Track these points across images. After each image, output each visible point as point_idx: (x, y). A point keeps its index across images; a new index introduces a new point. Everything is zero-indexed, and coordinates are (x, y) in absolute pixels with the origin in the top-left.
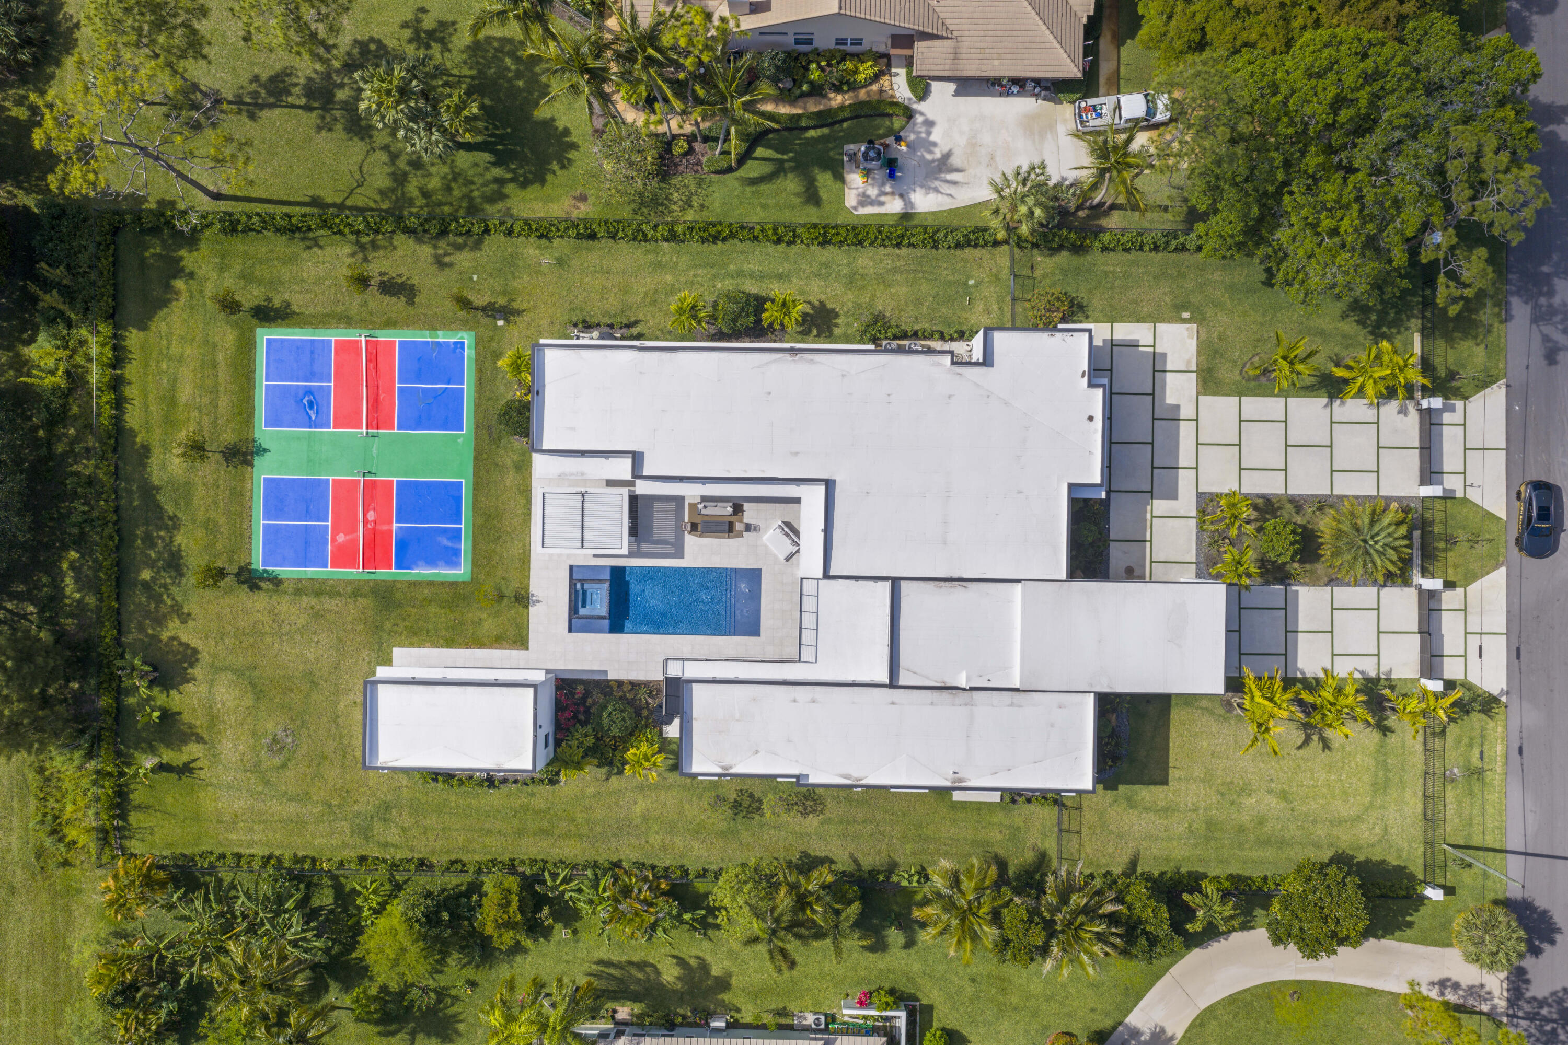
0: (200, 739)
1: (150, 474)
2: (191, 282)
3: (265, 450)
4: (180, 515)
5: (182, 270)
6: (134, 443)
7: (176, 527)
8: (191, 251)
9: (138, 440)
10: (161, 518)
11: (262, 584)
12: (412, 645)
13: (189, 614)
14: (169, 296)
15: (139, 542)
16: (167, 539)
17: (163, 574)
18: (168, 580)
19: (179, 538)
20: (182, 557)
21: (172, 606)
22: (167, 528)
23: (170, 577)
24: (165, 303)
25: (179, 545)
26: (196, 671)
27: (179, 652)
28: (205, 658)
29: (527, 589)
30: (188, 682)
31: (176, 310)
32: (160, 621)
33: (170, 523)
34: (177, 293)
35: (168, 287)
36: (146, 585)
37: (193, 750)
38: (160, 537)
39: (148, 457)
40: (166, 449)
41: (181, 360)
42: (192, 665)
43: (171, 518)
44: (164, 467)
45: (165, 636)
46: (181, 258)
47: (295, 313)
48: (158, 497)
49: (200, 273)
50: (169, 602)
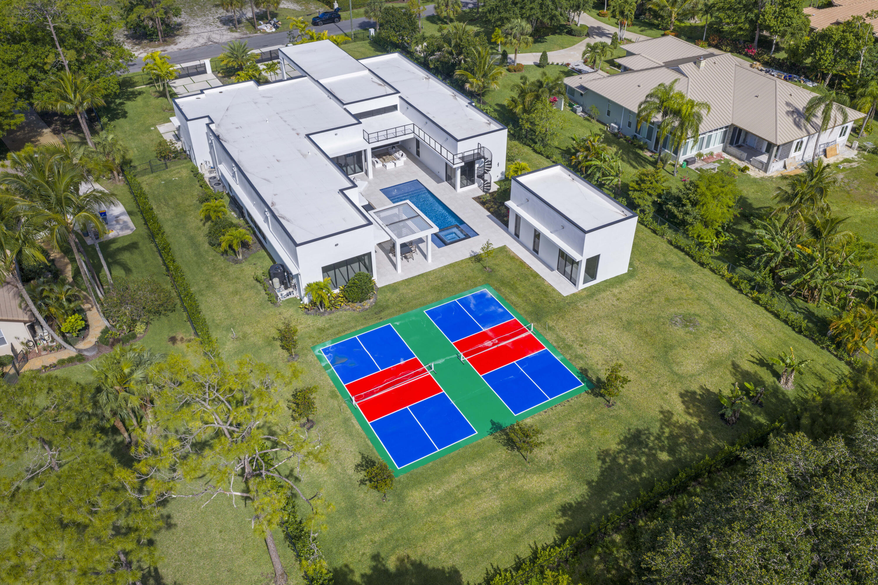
0: (735, 366)
1: (582, 496)
2: (383, 555)
3: (493, 423)
4: (596, 457)
5: (375, 569)
6: (567, 523)
7: (606, 453)
8: (352, 571)
9: (562, 521)
10: (610, 468)
11: (594, 379)
12: (554, 290)
13: (662, 412)
14: (409, 566)
15: (644, 475)
16: (622, 455)
17: (651, 444)
18: (652, 438)
19: (614, 446)
20: (626, 437)
21: (667, 426)
22: (614, 459)
23: (648, 438)
24: (419, 567)
25: (618, 444)
26: (695, 387)
27: (694, 405)
28: (680, 388)
29: (470, 259)
30: (708, 390)
31: (419, 553)
32: (687, 429)
33: (608, 460)
34: (401, 560)
35: (401, 572)
36: (671, 451)
37: (747, 366)
38: (626, 462)
39: (571, 505)
40: (551, 495)
41: (464, 523)
42: (694, 393)
43: (604, 462)
44: (567, 489)
45: (694, 420)
46: (363, 576)
47: (363, 457)
48: (596, 479)
49: (369, 551)
50: (667, 430)
